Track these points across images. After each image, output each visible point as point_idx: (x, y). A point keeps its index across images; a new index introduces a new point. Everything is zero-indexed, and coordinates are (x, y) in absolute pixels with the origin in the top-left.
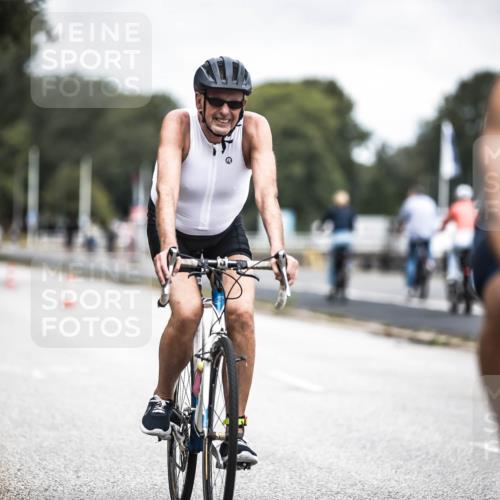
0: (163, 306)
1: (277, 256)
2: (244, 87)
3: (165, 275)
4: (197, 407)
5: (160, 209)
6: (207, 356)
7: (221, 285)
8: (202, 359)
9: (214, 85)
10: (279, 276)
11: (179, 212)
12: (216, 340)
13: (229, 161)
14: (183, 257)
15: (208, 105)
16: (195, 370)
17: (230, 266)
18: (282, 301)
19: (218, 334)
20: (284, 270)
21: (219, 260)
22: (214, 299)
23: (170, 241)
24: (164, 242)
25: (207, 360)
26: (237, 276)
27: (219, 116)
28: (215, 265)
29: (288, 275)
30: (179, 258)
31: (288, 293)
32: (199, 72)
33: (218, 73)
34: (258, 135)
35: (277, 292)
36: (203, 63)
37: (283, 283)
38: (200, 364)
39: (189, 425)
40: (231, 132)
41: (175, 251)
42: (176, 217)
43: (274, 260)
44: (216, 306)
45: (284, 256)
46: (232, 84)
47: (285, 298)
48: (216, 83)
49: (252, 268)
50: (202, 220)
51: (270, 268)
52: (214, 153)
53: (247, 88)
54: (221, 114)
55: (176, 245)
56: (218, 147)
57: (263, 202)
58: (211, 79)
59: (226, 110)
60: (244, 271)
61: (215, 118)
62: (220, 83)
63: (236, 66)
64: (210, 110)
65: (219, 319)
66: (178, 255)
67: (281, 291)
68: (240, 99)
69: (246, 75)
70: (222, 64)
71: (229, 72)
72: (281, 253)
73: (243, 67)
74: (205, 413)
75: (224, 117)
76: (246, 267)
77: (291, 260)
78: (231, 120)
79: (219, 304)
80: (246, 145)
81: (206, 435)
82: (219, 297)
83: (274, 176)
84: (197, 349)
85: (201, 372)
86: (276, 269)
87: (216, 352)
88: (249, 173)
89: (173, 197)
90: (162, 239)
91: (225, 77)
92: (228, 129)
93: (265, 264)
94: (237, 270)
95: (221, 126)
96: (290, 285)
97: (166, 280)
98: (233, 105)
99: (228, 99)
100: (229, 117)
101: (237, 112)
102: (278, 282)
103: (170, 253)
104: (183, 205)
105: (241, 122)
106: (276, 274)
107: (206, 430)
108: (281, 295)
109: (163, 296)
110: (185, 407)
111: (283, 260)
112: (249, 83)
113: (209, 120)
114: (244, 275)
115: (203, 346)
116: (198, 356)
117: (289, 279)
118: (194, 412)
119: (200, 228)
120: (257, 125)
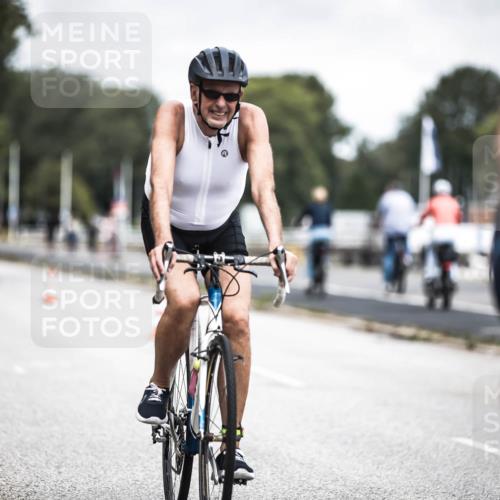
0: (159, 303)
1: (275, 252)
2: (240, 79)
3: (160, 270)
4: (194, 408)
5: (154, 203)
6: (204, 354)
7: (218, 281)
8: (199, 358)
9: (209, 77)
10: (278, 272)
11: (173, 206)
12: (213, 338)
13: (225, 154)
14: (179, 253)
15: (204, 98)
16: (191, 369)
17: (227, 262)
18: (281, 298)
19: (215, 332)
20: (283, 266)
21: (216, 256)
22: (210, 296)
23: (165, 236)
24: (159, 236)
25: (204, 359)
26: (234, 273)
27: (215, 108)
28: (212, 261)
29: (287, 271)
30: (175, 253)
31: (287, 289)
32: (194, 63)
33: (213, 64)
34: (254, 127)
35: (276, 288)
36: (198, 54)
37: (281, 279)
38: (196, 363)
39: (185, 427)
40: (227, 125)
41: (171, 246)
42: (171, 212)
43: (272, 256)
44: (213, 303)
45: (283, 251)
46: (228, 76)
47: (284, 295)
48: (211, 74)
49: (250, 264)
50: (197, 215)
51: (269, 264)
52: (210, 147)
53: (243, 80)
54: (218, 107)
55: (171, 239)
56: (214, 140)
57: (260, 196)
58: (206, 71)
59: (222, 102)
60: (241, 267)
61: (211, 111)
62: (216, 75)
63: (232, 57)
64: (206, 103)
65: (216, 317)
66: (173, 250)
67: (280, 288)
68: (236, 91)
69: (242, 66)
70: (218, 55)
71: (225, 63)
72: (280, 249)
73: (239, 58)
74: (201, 414)
75: (220, 109)
76: (244, 263)
77: (290, 255)
78: (228, 113)
79: (215, 301)
80: (242, 136)
81: (203, 436)
82: (216, 294)
83: (271, 170)
84: (193, 347)
85: (196, 371)
86: (274, 265)
87: (213, 351)
88: (246, 166)
89: (167, 190)
90: (157, 234)
91: (220, 69)
92: (224, 122)
93: (264, 259)
94: (234, 265)
95: (217, 119)
96: (290, 281)
97: (162, 275)
98: (230, 98)
99: (225, 92)
100: (225, 110)
101: (233, 105)
102: (277, 279)
103: (166, 248)
104: (177, 199)
105: (237, 115)
106: (274, 270)
107: (202, 431)
108: (280, 292)
109: (159, 292)
110: (180, 407)
111: (282, 256)
112: (246, 74)
113: (205, 112)
114: (241, 271)
115: (200, 344)
116: (194, 355)
117: (288, 276)
118: (190, 413)
119: (196, 223)
120: (253, 117)
